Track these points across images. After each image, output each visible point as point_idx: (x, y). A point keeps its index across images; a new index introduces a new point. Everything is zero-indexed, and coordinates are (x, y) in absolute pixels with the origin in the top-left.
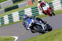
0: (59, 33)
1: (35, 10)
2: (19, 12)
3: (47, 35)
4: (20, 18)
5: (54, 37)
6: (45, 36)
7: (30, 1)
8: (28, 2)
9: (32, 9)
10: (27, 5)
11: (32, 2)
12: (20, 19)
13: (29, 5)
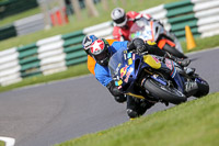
0: (162, 127)
1: (75, 44)
2: (20, 51)
3: (119, 134)
4: (22, 71)
5: (145, 141)
6: (111, 137)
7: (58, 13)
8: (52, 16)
9: (65, 39)
10: (48, 27)
11: (67, 16)
12: (23, 77)
13: (53, 25)
